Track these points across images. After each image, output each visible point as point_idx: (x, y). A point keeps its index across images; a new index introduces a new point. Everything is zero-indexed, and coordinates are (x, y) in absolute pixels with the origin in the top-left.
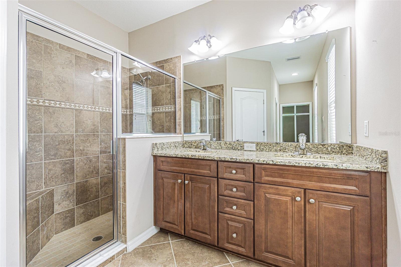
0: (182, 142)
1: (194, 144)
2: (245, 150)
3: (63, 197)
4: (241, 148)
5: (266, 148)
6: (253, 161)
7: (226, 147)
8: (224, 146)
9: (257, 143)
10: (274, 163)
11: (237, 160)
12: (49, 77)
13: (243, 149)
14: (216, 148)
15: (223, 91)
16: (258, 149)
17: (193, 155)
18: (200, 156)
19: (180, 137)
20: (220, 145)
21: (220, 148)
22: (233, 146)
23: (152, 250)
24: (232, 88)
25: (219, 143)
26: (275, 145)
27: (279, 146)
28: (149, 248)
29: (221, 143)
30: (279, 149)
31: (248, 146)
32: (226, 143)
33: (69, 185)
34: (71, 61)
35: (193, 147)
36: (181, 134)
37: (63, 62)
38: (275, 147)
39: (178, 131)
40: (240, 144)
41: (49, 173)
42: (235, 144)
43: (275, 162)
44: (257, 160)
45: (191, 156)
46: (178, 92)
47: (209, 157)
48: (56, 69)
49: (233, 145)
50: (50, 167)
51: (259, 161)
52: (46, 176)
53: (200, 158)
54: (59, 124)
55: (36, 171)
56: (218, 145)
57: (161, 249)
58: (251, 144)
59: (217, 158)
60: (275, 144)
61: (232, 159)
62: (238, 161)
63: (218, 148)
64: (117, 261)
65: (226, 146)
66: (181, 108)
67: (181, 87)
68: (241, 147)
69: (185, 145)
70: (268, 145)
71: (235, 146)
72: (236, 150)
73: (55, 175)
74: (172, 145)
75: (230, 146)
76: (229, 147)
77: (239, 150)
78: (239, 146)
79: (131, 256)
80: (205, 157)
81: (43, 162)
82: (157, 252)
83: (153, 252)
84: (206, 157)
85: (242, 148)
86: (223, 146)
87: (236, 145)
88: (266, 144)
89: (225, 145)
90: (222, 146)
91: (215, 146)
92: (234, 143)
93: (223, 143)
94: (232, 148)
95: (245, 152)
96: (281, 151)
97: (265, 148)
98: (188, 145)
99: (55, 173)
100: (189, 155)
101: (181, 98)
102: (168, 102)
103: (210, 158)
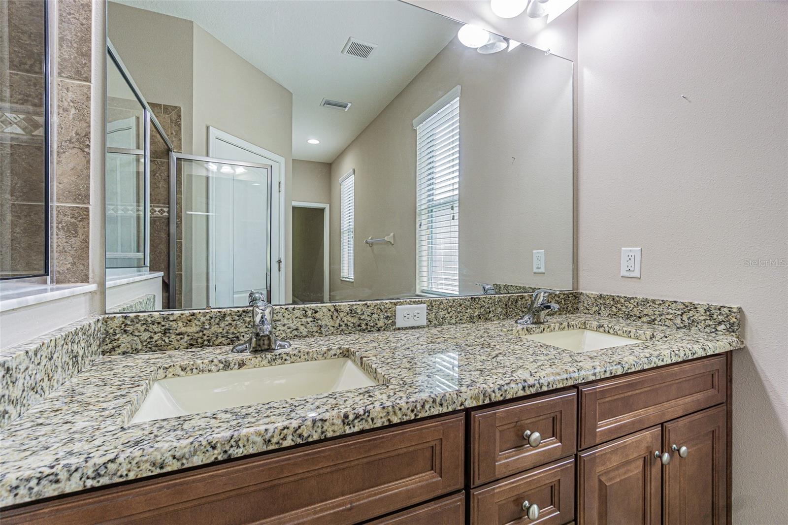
0: (100, 324)
1: (183, 329)
2: (399, 329)
4: (386, 321)
5: (451, 314)
6: (583, 379)
7: (337, 325)
8: (332, 323)
9: (431, 303)
10: (624, 373)
11: (541, 387)
13: (394, 323)
14: (295, 333)
16: (431, 320)
17: (351, 417)
18: (395, 412)
19: (83, 298)
20: (315, 319)
21: (315, 329)
22: (360, 319)
25: (309, 313)
26: (469, 303)
27: (477, 306)
29: (316, 312)
30: (476, 314)
31: (409, 312)
32: (337, 310)
35: (175, 343)
36: (85, 279)
38: (469, 310)
39: (56, 262)
40: (383, 307)
42: (369, 311)
45: (339, 422)
46: (61, 39)
47: (441, 405)
49: (363, 314)
53: (395, 420)
56: (304, 320)
58: (414, 306)
59: (476, 398)
60: (469, 301)
61: (527, 389)
62: (545, 389)
63: (305, 334)
65: (338, 321)
66: (87, 135)
67: (89, 18)
68: (387, 318)
69: (124, 339)
70: (454, 305)
71: (369, 319)
72: (369, 331)
74: (61, 357)
75: (352, 320)
76: (346, 325)
77: (379, 330)
78: (382, 316)
80: (423, 406)
84: (427, 407)
85: (390, 321)
86: (326, 321)
87: (372, 314)
88: (450, 304)
89: (334, 317)
90: (324, 323)
91: (292, 325)
92: (364, 309)
93: (325, 310)
94: (359, 326)
95: (401, 335)
96: (480, 318)
97: (449, 313)
98: (145, 336)
100: (323, 421)
101: (88, 80)
103: (445, 404)
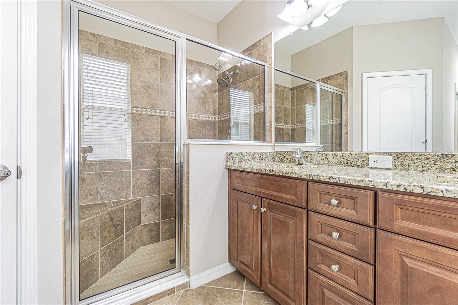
0: (272, 154)
1: (288, 157)
2: (371, 168)
3: (148, 209)
4: (363, 163)
5: (417, 164)
6: (374, 185)
7: (336, 162)
8: (333, 160)
9: (397, 155)
11: (340, 181)
12: (136, 83)
13: (367, 164)
14: (319, 162)
15: (347, 81)
16: (397, 166)
17: (271, 170)
18: (281, 172)
19: (270, 147)
20: (326, 158)
21: (327, 162)
22: (347, 160)
23: (217, 294)
24: (362, 74)
25: (324, 155)
26: (439, 157)
27: (451, 160)
28: (216, 291)
29: (327, 155)
30: (450, 166)
31: (378, 160)
32: (336, 155)
33: (155, 197)
34: (157, 65)
35: (286, 161)
36: (272, 143)
37: (149, 66)
38: (439, 163)
39: (267, 138)
40: (360, 156)
41: (136, 183)
42: (352, 157)
43: (429, 190)
44: (382, 184)
45: (269, 170)
46: (268, 85)
48: (142, 75)
49: (349, 158)
50: (137, 176)
51: (386, 184)
52: (134, 185)
53: (281, 174)
54: (145, 132)
55: (125, 179)
56: (322, 158)
57: (229, 298)
58: (382, 156)
59: (306, 175)
60: (438, 156)
61: (331, 179)
62: (342, 182)
63: (323, 163)
64: (176, 297)
65: (336, 160)
66: (272, 106)
67: (272, 76)
68: (363, 161)
69: (277, 158)
70: (421, 157)
71: (352, 160)
72: (352, 167)
73: (142, 185)
74: (257, 156)
75: (343, 160)
76: (340, 162)
77: (358, 167)
78: (360, 160)
79: (192, 295)
80: (288, 173)
81: (131, 170)
82: (222, 300)
83: (218, 298)
85: (365, 163)
86: (331, 159)
87: (354, 158)
88: (416, 157)
89: (335, 158)
90: (330, 160)
91: (318, 159)
92: (350, 155)
93: (331, 155)
94: (347, 163)
95: (370, 171)
96: (455, 170)
97: (415, 163)
98: (280, 158)
99: (142, 183)
100: (266, 169)
101: (272, 92)
102: (256, 100)
103: (295, 174)
